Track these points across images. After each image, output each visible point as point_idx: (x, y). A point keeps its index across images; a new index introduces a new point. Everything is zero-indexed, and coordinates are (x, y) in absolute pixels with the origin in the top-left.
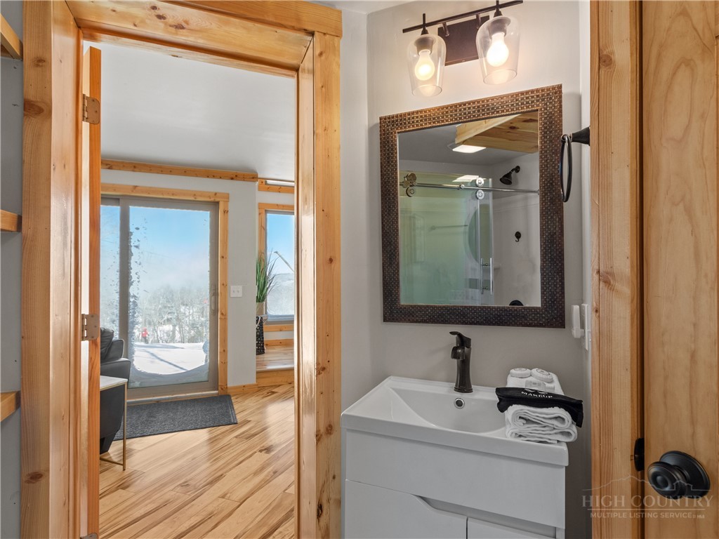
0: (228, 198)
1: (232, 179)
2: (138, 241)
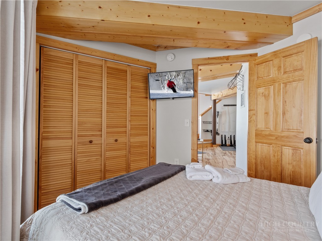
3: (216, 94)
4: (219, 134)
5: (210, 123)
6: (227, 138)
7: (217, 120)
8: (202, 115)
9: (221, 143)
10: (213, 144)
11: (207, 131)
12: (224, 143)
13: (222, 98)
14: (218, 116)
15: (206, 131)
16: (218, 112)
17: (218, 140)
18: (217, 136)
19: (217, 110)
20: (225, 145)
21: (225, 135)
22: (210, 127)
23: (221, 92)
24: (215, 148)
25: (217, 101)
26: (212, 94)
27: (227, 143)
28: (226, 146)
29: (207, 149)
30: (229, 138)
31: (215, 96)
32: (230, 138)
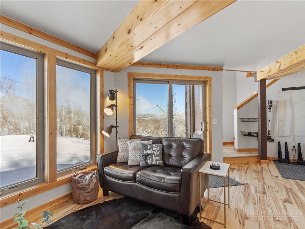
0: (212, 79)
1: (213, 70)
2: (176, 99)
3: (266, 68)
4: (272, 140)
5: (254, 120)
6: (290, 148)
7: (269, 115)
8: (238, 108)
9: (277, 156)
10: (260, 159)
11: (250, 134)
12: (284, 156)
13: (278, 73)
14: (270, 109)
15: (248, 135)
16: (271, 102)
17: (271, 149)
18: (269, 144)
19: (268, 98)
20: (287, 161)
21: (286, 143)
22: (255, 128)
23: (277, 62)
24: (265, 166)
25: (268, 82)
26: (258, 70)
27: (291, 158)
28: (289, 162)
29: (248, 168)
30: (294, 147)
31: (262, 73)
32: (296, 148)
